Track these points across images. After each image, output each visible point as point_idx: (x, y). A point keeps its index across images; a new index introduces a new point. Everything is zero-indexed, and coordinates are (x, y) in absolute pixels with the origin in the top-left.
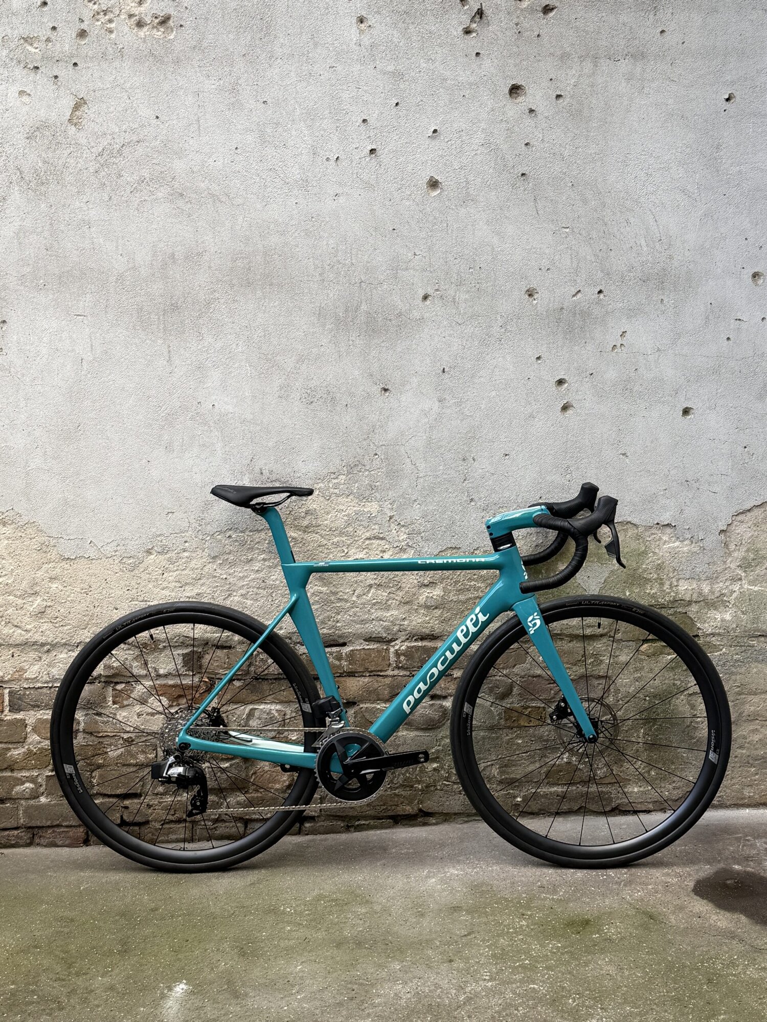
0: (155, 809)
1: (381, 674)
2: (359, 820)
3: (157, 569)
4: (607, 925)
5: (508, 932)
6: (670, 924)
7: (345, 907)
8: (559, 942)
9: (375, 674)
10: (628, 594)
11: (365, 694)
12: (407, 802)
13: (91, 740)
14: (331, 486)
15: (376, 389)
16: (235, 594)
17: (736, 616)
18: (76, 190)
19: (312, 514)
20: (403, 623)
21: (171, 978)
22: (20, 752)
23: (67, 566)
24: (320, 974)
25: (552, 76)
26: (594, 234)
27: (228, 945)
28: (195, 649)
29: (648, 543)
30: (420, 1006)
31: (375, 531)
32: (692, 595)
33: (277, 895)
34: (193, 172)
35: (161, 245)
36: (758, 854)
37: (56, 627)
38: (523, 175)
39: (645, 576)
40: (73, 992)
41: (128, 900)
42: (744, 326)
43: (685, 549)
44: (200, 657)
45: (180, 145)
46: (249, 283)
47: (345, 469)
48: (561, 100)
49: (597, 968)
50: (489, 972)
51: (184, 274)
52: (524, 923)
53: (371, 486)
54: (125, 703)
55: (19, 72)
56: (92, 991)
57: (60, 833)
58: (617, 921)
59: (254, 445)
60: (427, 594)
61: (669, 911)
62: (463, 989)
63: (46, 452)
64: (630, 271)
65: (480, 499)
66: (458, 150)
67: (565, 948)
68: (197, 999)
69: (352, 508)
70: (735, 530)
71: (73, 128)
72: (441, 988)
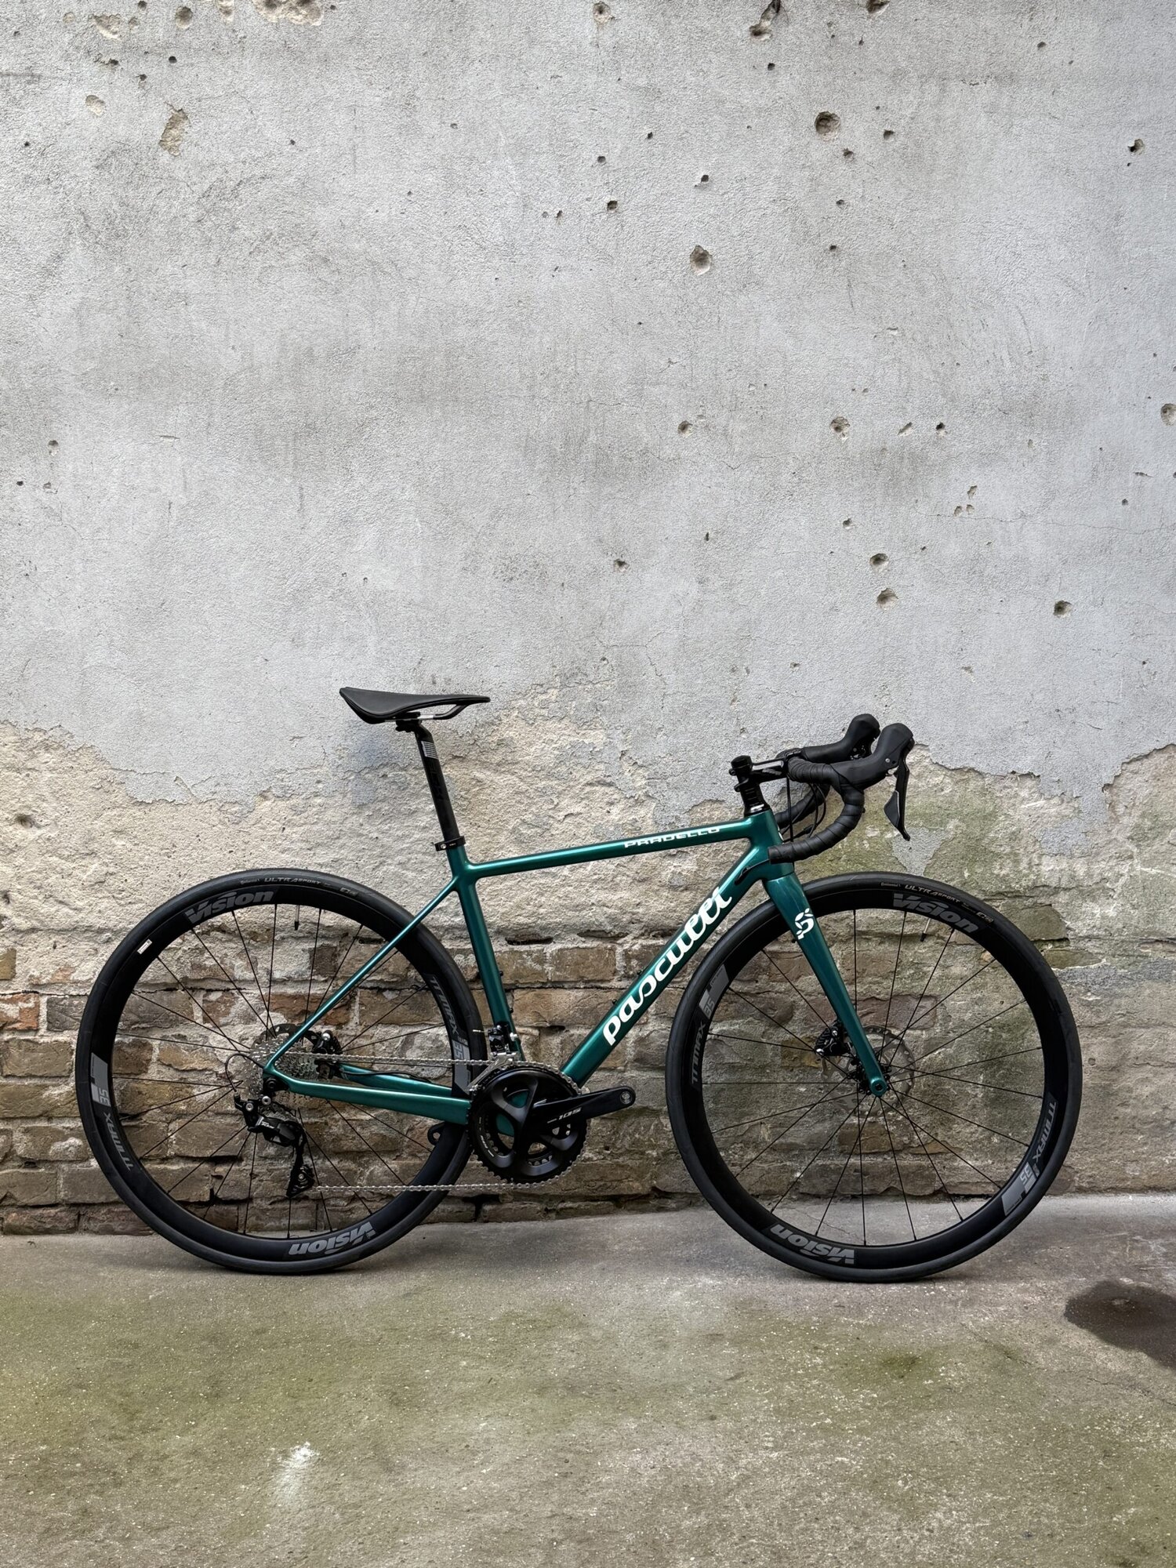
0: (262, 1181)
1: (602, 986)
2: (563, 1201)
3: (274, 822)
4: (943, 1365)
5: (796, 1375)
6: (1038, 1366)
7: (548, 1333)
8: (874, 1390)
9: (592, 985)
10: (966, 875)
11: (578, 1015)
12: (635, 1176)
13: (169, 1074)
14: (536, 704)
15: (607, 562)
16: (390, 861)
17: (1123, 911)
18: (168, 248)
19: (507, 745)
20: (637, 910)
21: (287, 1438)
22: (62, 1091)
23: (139, 813)
24: (515, 1435)
25: (880, 102)
26: (934, 339)
27: (373, 1388)
28: (326, 942)
29: (999, 800)
30: (670, 1488)
31: (600, 773)
32: (1060, 879)
33: (443, 1312)
34: (343, 226)
35: (294, 335)
36: (1154, 1262)
37: (122, 905)
38: (833, 248)
39: (993, 849)
40: (137, 1457)
41: (220, 1316)
42: (1148, 483)
43: (1053, 810)
44: (335, 955)
45: (326, 185)
46: (422, 397)
47: (557, 679)
48: (891, 139)
49: (936, 1432)
50: (772, 1436)
51: (327, 379)
52: (818, 1360)
53: (595, 705)
54: (222, 1020)
55: (88, 68)
56: (166, 1457)
57: (118, 1214)
58: (958, 1360)
59: (426, 640)
60: (673, 869)
61: (1034, 1345)
62: (734, 1462)
63: (112, 641)
64: (983, 397)
65: (755, 729)
66: (738, 208)
67: (883, 1401)
68: (327, 1471)
69: (566, 737)
70: (1125, 784)
71: (166, 154)
72: (701, 1460)
